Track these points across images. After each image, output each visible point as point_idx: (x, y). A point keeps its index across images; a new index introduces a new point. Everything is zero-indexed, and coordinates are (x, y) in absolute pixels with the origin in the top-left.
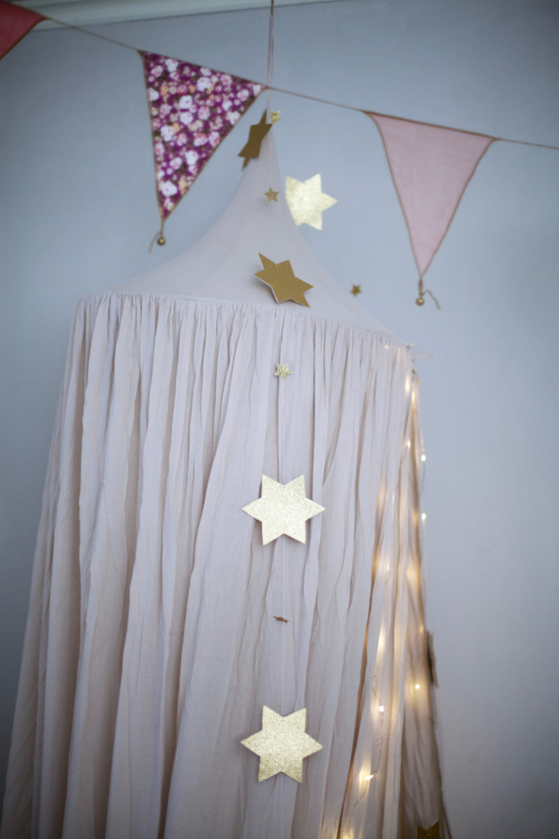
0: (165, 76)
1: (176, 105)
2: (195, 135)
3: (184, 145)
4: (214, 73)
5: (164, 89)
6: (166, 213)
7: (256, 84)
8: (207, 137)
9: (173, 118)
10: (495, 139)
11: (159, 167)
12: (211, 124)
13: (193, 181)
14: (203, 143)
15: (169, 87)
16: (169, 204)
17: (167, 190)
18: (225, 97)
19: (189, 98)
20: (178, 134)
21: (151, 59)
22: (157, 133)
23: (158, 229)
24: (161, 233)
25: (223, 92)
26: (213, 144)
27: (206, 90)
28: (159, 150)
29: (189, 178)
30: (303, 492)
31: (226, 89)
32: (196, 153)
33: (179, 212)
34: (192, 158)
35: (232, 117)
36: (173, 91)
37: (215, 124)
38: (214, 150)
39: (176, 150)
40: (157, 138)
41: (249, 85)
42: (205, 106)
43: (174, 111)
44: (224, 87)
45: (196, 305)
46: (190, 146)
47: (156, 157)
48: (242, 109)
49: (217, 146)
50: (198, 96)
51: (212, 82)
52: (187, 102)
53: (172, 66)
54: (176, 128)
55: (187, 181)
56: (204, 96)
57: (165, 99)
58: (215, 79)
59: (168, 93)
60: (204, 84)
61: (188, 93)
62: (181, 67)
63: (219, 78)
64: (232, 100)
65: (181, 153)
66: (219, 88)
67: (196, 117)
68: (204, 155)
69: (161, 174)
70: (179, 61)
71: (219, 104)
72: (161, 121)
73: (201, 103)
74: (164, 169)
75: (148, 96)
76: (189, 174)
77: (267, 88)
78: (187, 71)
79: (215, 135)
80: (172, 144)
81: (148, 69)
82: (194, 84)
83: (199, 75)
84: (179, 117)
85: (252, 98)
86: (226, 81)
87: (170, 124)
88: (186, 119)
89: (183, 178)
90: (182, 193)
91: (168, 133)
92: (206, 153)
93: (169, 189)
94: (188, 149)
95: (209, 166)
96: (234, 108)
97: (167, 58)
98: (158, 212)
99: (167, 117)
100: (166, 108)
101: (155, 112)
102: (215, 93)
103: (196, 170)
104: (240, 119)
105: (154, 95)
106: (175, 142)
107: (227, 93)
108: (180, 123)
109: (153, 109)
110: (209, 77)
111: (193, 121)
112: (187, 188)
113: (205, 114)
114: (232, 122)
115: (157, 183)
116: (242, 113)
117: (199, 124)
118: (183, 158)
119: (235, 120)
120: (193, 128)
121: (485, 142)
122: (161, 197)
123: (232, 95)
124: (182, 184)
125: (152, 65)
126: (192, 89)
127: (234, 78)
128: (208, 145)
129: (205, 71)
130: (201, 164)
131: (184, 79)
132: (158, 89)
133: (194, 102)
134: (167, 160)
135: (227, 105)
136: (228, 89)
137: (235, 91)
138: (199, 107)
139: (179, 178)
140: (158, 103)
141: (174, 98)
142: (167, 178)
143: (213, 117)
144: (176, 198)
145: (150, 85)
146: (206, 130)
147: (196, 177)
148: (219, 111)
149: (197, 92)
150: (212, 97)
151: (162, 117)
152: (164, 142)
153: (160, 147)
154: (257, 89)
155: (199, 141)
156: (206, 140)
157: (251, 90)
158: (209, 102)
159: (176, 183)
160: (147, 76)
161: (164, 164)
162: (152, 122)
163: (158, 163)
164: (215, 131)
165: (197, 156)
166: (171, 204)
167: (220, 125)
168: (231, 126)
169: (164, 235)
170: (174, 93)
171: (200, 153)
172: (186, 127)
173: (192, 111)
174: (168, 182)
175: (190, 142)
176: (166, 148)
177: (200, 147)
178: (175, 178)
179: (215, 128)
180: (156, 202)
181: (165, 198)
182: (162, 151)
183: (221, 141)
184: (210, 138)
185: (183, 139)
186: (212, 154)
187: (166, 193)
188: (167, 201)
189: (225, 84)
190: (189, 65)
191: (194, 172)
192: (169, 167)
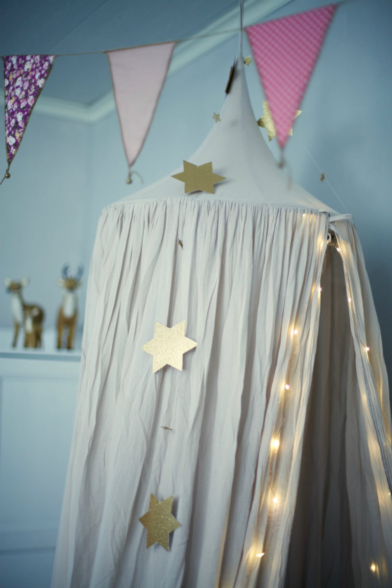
0: (12, 69)
1: (14, 85)
2: (21, 101)
3: (16, 110)
4: (32, 57)
5: (11, 77)
6: (11, 157)
7: (51, 55)
8: (27, 101)
9: (13, 94)
12: (29, 91)
13: (24, 131)
14: (25, 105)
15: (13, 74)
17: (11, 141)
18: (37, 70)
19: (20, 78)
20: (13, 104)
21: (6, 59)
22: (6, 107)
23: (7, 168)
24: (8, 170)
25: (37, 68)
26: (31, 104)
27: (28, 69)
28: (6, 117)
29: (20, 130)
30: (183, 333)
32: (21, 113)
33: (19, 156)
34: (19, 116)
35: (40, 83)
37: (31, 91)
38: (32, 108)
39: (12, 114)
40: (6, 110)
41: (47, 58)
42: (26, 80)
43: (13, 90)
44: (36, 64)
46: (19, 110)
47: (6, 121)
48: (46, 75)
49: (34, 104)
50: (24, 76)
51: (31, 63)
52: (19, 81)
53: (14, 60)
54: (14, 99)
55: (20, 133)
56: (27, 74)
57: (11, 83)
58: (32, 61)
59: (13, 78)
60: (28, 66)
61: (21, 75)
62: (18, 60)
63: (34, 59)
64: (40, 71)
65: (15, 116)
66: (34, 66)
67: (22, 89)
68: (26, 113)
69: (8, 132)
70: (17, 56)
71: (33, 77)
72: (8, 99)
73: (25, 79)
74: (8, 128)
75: (4, 84)
76: (20, 128)
77: (56, 56)
78: (20, 61)
79: (31, 97)
80: (11, 111)
81: (5, 66)
82: (23, 68)
83: (26, 61)
84: (15, 93)
85: (50, 66)
86: (37, 60)
87: (11, 98)
88: (18, 92)
89: (17, 131)
90: (18, 141)
91: (10, 104)
92: (27, 111)
94: (18, 112)
95: (31, 120)
96: (41, 76)
97: (12, 56)
98: (5, 157)
99: (11, 94)
100: (11, 88)
101: (7, 94)
102: (32, 70)
103: (23, 123)
104: (45, 82)
105: (7, 82)
106: (13, 109)
108: (15, 96)
109: (6, 91)
110: (30, 60)
111: (21, 93)
112: (21, 138)
113: (26, 86)
114: (40, 86)
115: (6, 138)
116: (46, 78)
117: (23, 93)
118: (16, 118)
119: (42, 84)
120: (20, 97)
122: (8, 147)
123: (40, 68)
124: (17, 135)
125: (7, 64)
126: (22, 72)
127: (40, 56)
128: (27, 106)
129: (28, 58)
130: (25, 119)
131: (19, 66)
132: (8, 79)
133: (22, 80)
134: (9, 122)
135: (37, 77)
136: (38, 65)
137: (42, 65)
138: (24, 82)
139: (15, 133)
140: (8, 87)
141: (15, 80)
142: (10, 134)
143: (29, 88)
144: (16, 145)
145: (5, 77)
146: (26, 97)
147: (25, 129)
148: (33, 81)
149: (24, 72)
150: (31, 73)
151: (9, 95)
152: (8, 112)
153: (7, 115)
154: (51, 59)
155: (23, 105)
156: (26, 103)
157: (48, 61)
158: (29, 78)
159: (14, 136)
160: (4, 72)
161: (8, 125)
162: (5, 99)
163: (6, 125)
164: (31, 95)
165: (22, 115)
166: (14, 150)
167: (34, 90)
168: (41, 89)
169: (10, 172)
170: (15, 77)
171: (23, 112)
172: (18, 98)
173: (21, 86)
174: (10, 136)
175: (19, 107)
176: (9, 115)
177: (24, 108)
178: (13, 133)
179: (31, 93)
180: (5, 151)
181: (10, 147)
182: (8, 117)
183: (36, 101)
184: (28, 101)
185: (16, 106)
186: (31, 111)
187: (11, 144)
188: (12, 148)
189: (37, 62)
190: (21, 57)
191: (23, 126)
192: (10, 126)
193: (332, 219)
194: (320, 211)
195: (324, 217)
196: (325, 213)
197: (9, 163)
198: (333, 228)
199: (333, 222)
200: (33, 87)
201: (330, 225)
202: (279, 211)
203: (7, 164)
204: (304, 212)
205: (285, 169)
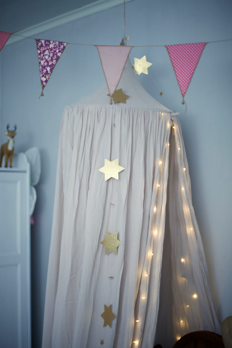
0: (42, 46)
1: (44, 54)
2: (49, 62)
3: (46, 65)
4: (54, 42)
5: (41, 49)
6: (44, 86)
7: (65, 43)
8: (52, 62)
9: (44, 58)
10: (133, 47)
12: (53, 58)
13: (50, 76)
15: (43, 48)
16: (44, 83)
17: (43, 79)
18: (57, 48)
19: (47, 51)
20: (45, 62)
21: (38, 41)
22: (40, 63)
23: (42, 91)
24: (42, 92)
25: (56, 47)
26: (55, 64)
27: (52, 47)
29: (49, 75)
31: (57, 46)
33: (47, 86)
34: (49, 69)
35: (59, 54)
36: (44, 49)
37: (54, 58)
38: (55, 65)
39: (44, 67)
40: (40, 65)
41: (63, 44)
42: (52, 52)
43: (44, 56)
44: (56, 45)
46: (48, 65)
47: (40, 70)
48: (62, 51)
49: (56, 64)
50: (50, 50)
51: (53, 45)
52: (47, 52)
53: (43, 42)
54: (44, 60)
55: (48, 76)
56: (51, 49)
57: (42, 52)
58: (54, 44)
59: (43, 50)
60: (51, 46)
61: (47, 49)
62: (45, 42)
63: (55, 43)
64: (59, 49)
65: (46, 68)
66: (55, 46)
67: (49, 56)
68: (52, 67)
69: (41, 75)
70: (45, 40)
71: (55, 51)
72: (41, 59)
73: (51, 52)
74: (42, 73)
75: (38, 52)
76: (49, 74)
77: (68, 43)
78: (47, 42)
79: (55, 61)
80: (43, 66)
81: (37, 44)
82: (49, 46)
83: (50, 43)
84: (45, 57)
85: (64, 47)
86: (57, 43)
87: (43, 60)
88: (47, 57)
89: (47, 75)
90: (48, 79)
91: (42, 62)
92: (52, 66)
93: (44, 79)
94: (47, 67)
95: (54, 70)
96: (59, 52)
97: (42, 40)
98: (41, 86)
99: (42, 58)
100: (42, 55)
101: (39, 57)
102: (54, 48)
104: (61, 55)
105: (39, 52)
106: (44, 65)
107: (57, 47)
108: (45, 59)
109: (39, 56)
110: (52, 43)
111: (49, 58)
112: (49, 78)
113: (51, 55)
114: (59, 56)
115: (41, 78)
116: (62, 53)
117: (50, 58)
118: (46, 69)
119: (60, 55)
120: (49, 60)
121: (130, 48)
122: (42, 82)
123: (59, 48)
124: (47, 77)
125: (38, 43)
126: (48, 48)
127: (59, 42)
128: (53, 64)
129: (51, 42)
130: (51, 70)
131: (46, 45)
132: (40, 50)
133: (49, 52)
134: (43, 71)
135: (57, 51)
136: (58, 46)
137: (60, 46)
138: (50, 53)
139: (46, 76)
140: (40, 54)
141: (44, 51)
142: (43, 76)
143: (53, 56)
144: (46, 81)
145: (38, 49)
146: (52, 60)
147: (51, 74)
148: (55, 53)
149: (50, 48)
150: (53, 49)
151: (41, 58)
152: (41, 66)
153: (41, 67)
154: (65, 44)
155: (50, 64)
156: (52, 63)
157: (63, 45)
158: (53, 51)
160: (37, 47)
162: (39, 59)
163: (41, 72)
164: (55, 59)
165: (50, 68)
166: (45, 83)
167: (56, 57)
168: (59, 57)
169: (43, 93)
170: (44, 50)
171: (51, 67)
172: (47, 60)
173: (48, 55)
174: (43, 77)
175: (48, 64)
176: (42, 67)
177: (51, 65)
178: (45, 76)
179: (54, 59)
180: (40, 83)
181: (43, 82)
182: (41, 68)
183: (57, 62)
184: (53, 62)
185: (46, 64)
186: (54, 67)
187: (43, 80)
188: (44, 82)
189: (57, 44)
190: (47, 41)
191: (50, 73)
192: (43, 72)
193: (172, 115)
194: (168, 111)
195: (169, 114)
196: (170, 112)
197: (43, 89)
198: (172, 119)
199: (172, 116)
200: (55, 56)
201: (172, 117)
202: (153, 111)
203: (42, 89)
204: (163, 112)
205: (185, 104)
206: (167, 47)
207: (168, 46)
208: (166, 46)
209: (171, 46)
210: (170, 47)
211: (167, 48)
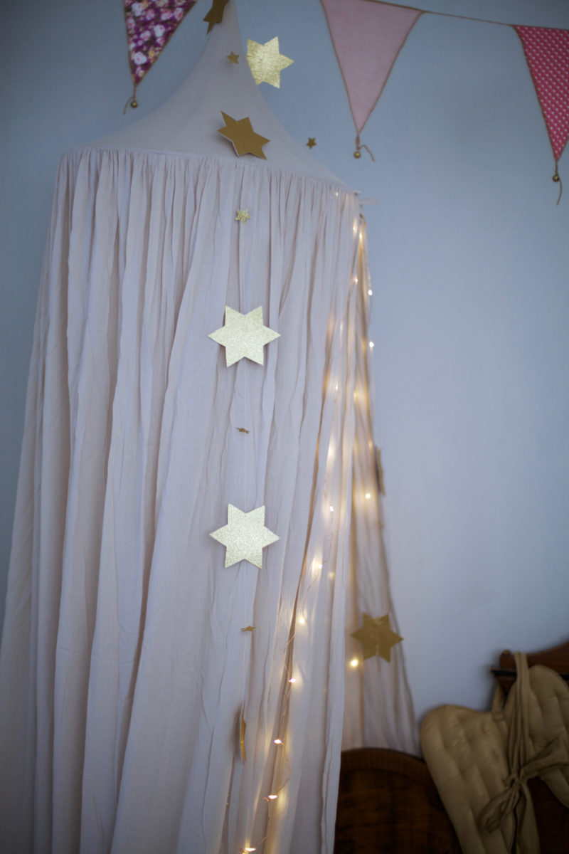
2: (162, 10)
3: (153, 20)
6: (138, 80)
8: (173, 12)
10: (423, 12)
11: (131, 39)
13: (160, 51)
14: (168, 18)
16: (140, 72)
17: (138, 59)
20: (146, 10)
22: (128, 9)
24: (134, 97)
26: (178, 19)
28: (131, 25)
29: (157, 49)
30: (261, 321)
32: (162, 26)
33: (149, 78)
34: (159, 31)
37: (179, 1)
38: (179, 23)
39: (144, 24)
40: (129, 14)
45: (166, 158)
46: (157, 21)
47: (128, 30)
49: (182, 19)
54: (146, 4)
55: (156, 51)
65: (150, 27)
68: (170, 28)
69: (133, 45)
74: (136, 41)
76: (157, 45)
79: (180, 10)
80: (142, 19)
87: (140, 1)
89: (152, 48)
90: (152, 61)
91: (138, 9)
92: (171, 26)
93: (140, 59)
94: (156, 24)
95: (175, 37)
98: (131, 79)
103: (163, 41)
106: (145, 17)
112: (156, 58)
115: (130, 53)
117: (165, 1)
118: (152, 31)
120: (160, 4)
121: (414, 14)
122: (133, 67)
124: (152, 54)
128: (173, 20)
130: (167, 36)
134: (138, 33)
139: (148, 49)
142: (138, 49)
144: (146, 66)
146: (171, 6)
147: (163, 47)
152: (135, 18)
153: (131, 21)
155: (165, 17)
156: (171, 15)
159: (146, 53)
161: (135, 37)
163: (130, 35)
164: (180, 7)
165: (163, 30)
166: (142, 72)
169: (136, 99)
171: (166, 26)
172: (154, 4)
174: (139, 53)
175: (158, 17)
176: (137, 23)
177: (166, 21)
178: (145, 49)
179: (180, 4)
180: (129, 70)
181: (136, 66)
182: (134, 25)
183: (184, 15)
184: (175, 13)
185: (151, 15)
186: (177, 27)
187: (137, 62)
188: (139, 69)
191: (161, 44)
192: (139, 39)
197: (135, 87)
203: (133, 87)
206: (520, 31)
207: (522, 27)
208: (515, 27)
209: (530, 28)
210: (526, 32)
211: (518, 32)
